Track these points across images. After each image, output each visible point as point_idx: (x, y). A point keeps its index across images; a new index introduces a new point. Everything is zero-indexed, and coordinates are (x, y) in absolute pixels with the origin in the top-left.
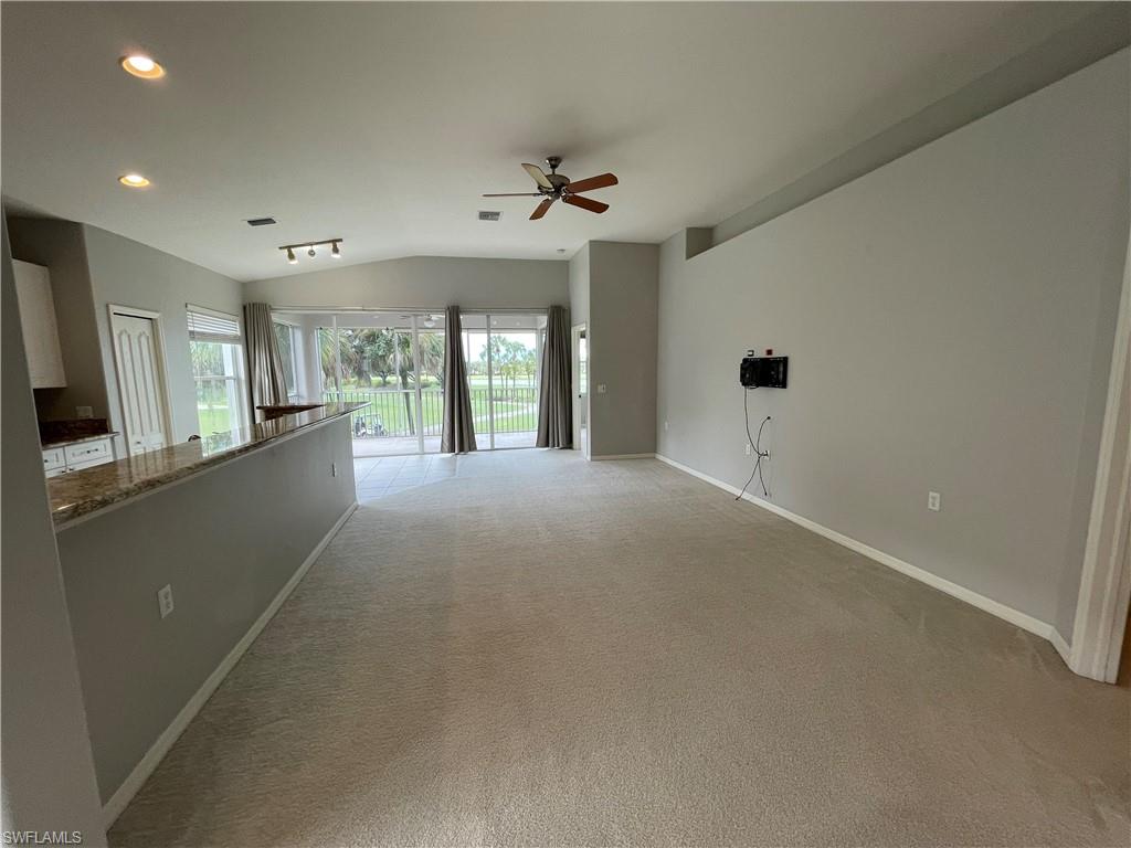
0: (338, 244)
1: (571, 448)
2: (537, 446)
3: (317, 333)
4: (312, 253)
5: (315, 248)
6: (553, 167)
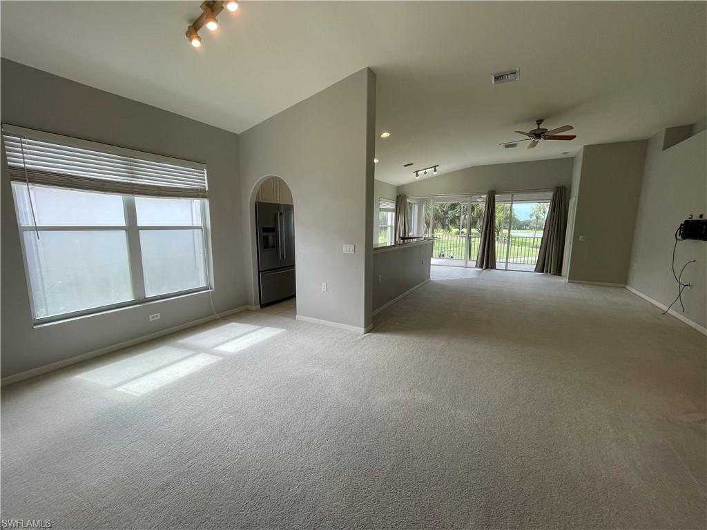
0: (437, 168)
1: (560, 275)
2: (535, 271)
3: (424, 206)
4: (425, 173)
5: (427, 170)
6: (539, 124)
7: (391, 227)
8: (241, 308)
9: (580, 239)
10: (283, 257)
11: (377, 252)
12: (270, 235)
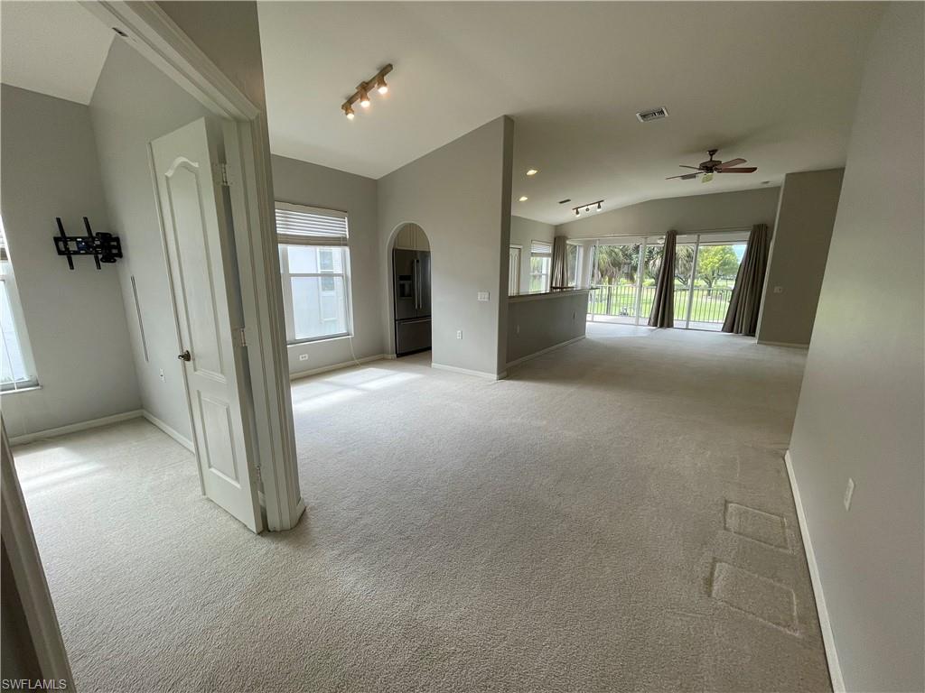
0: (601, 204)
1: (752, 335)
2: (723, 330)
3: (592, 249)
4: (587, 210)
5: (589, 207)
6: (711, 155)
7: (547, 275)
8: (377, 357)
9: (775, 291)
10: (419, 306)
11: (512, 301)
12: (407, 283)
